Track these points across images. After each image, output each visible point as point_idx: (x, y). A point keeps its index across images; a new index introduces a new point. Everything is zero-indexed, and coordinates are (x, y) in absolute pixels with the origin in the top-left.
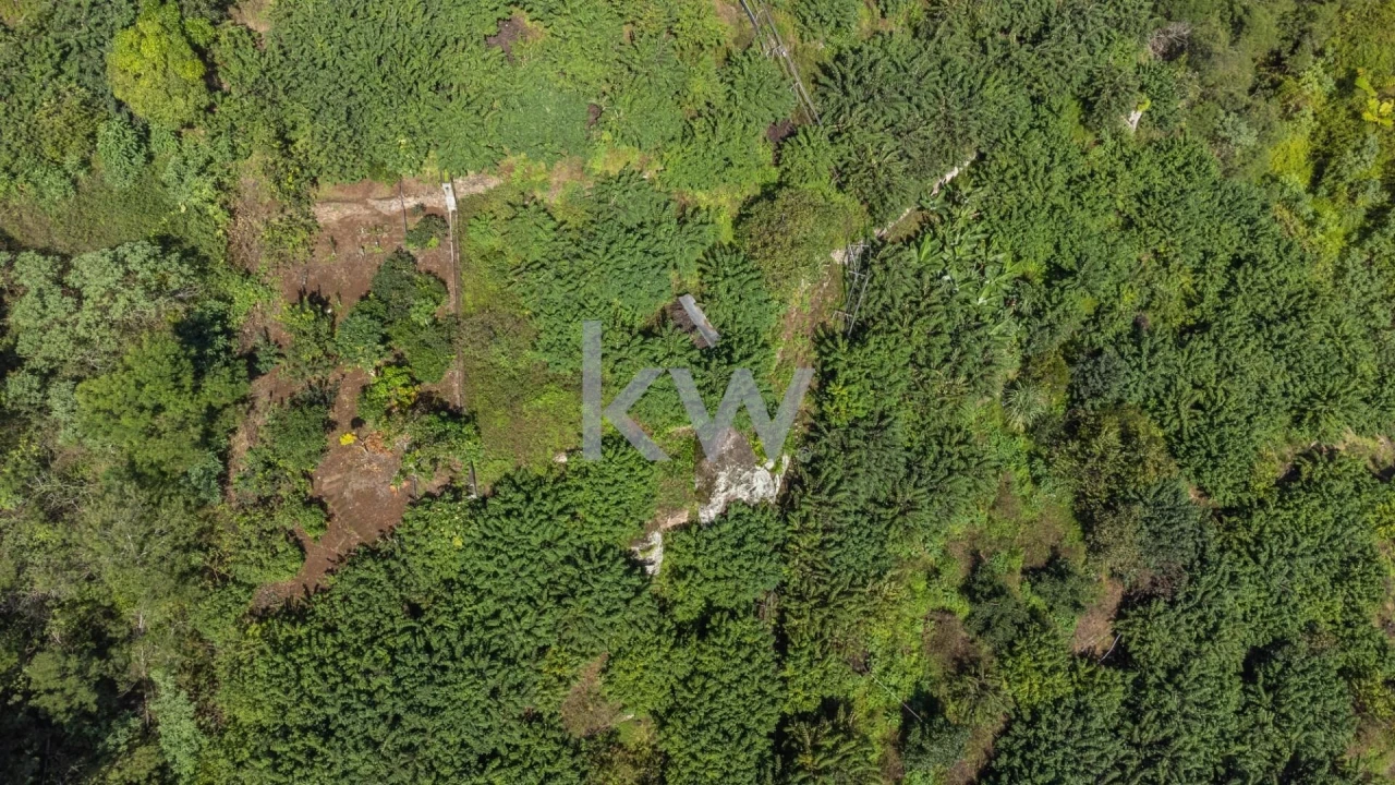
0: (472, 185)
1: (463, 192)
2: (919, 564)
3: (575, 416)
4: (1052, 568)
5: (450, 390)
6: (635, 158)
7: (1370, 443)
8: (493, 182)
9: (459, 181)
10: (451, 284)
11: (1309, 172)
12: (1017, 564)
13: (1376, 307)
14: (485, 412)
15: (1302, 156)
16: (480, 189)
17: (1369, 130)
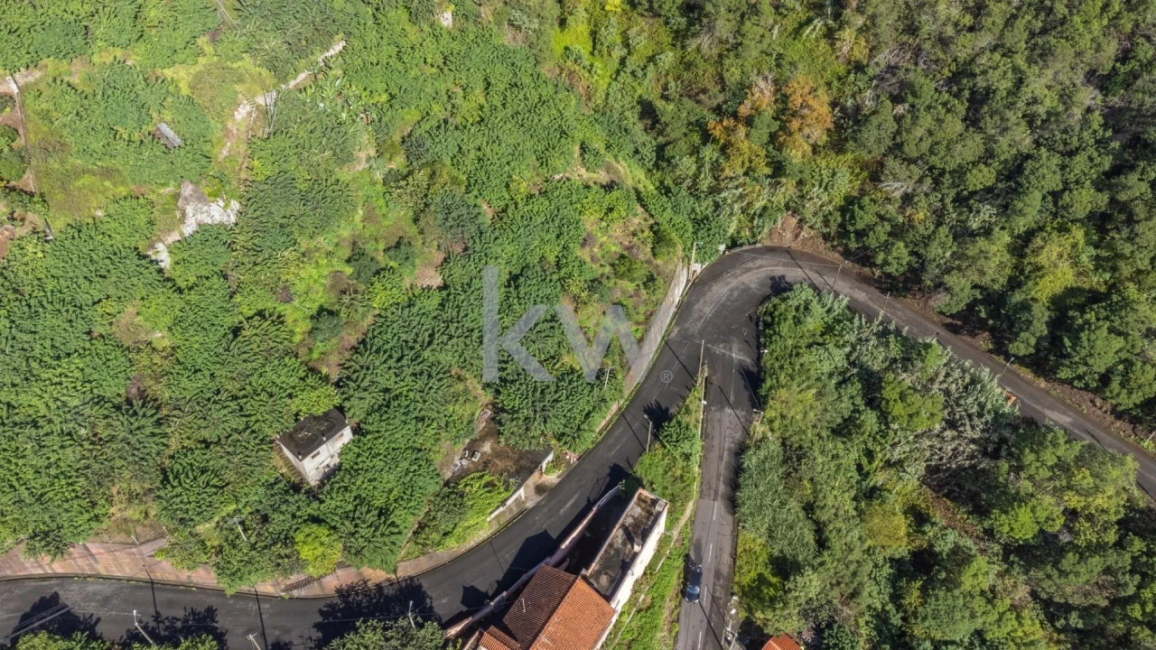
0: (24, 77)
1: (21, 82)
2: (323, 251)
3: (102, 188)
4: (398, 245)
5: (27, 184)
6: (119, 53)
7: (595, 175)
8: (38, 74)
9: (17, 75)
10: (21, 131)
11: (591, 44)
12: (382, 246)
13: (627, 113)
14: (49, 192)
15: (585, 34)
16: (31, 79)
17: (610, 15)
